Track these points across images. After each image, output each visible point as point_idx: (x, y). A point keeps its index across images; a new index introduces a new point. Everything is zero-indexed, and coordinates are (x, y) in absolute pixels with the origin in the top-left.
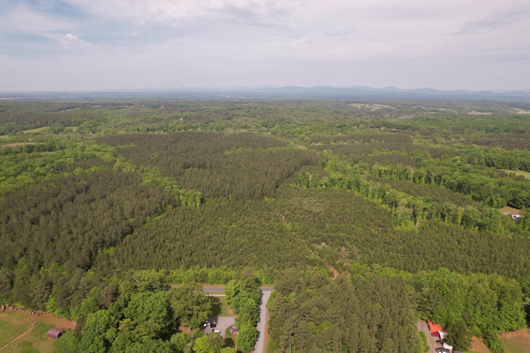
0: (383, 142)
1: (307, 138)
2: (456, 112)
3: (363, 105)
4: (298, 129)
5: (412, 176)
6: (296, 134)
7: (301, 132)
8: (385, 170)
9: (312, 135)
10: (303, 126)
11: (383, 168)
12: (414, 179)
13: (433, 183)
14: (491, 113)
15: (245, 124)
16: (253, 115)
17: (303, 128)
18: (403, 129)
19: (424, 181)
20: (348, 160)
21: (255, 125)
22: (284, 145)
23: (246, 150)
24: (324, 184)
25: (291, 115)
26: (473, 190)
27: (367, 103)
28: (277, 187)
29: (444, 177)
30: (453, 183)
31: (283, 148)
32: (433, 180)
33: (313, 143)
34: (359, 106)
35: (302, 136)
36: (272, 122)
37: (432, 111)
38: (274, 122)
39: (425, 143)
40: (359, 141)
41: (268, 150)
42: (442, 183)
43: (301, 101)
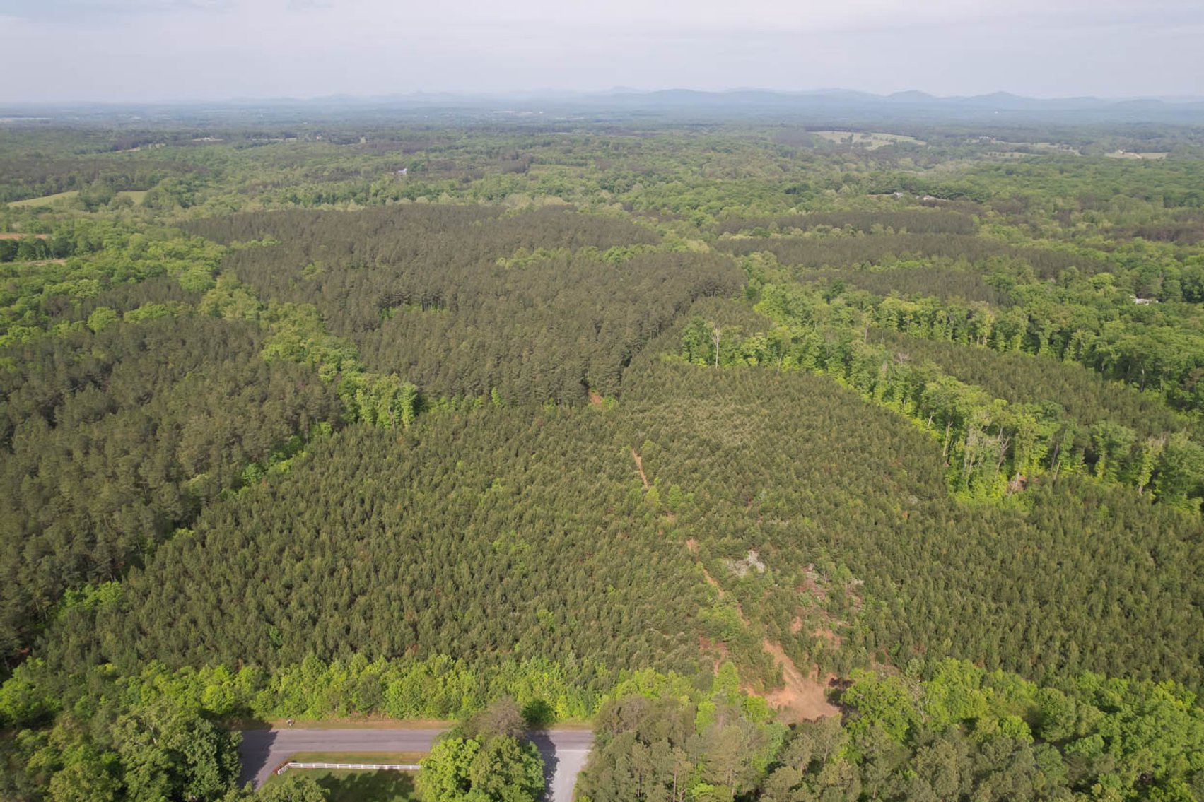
0: (903, 231)
1: (710, 219)
2: (1076, 153)
3: (846, 135)
4: (688, 196)
5: (987, 331)
6: (684, 211)
7: (695, 203)
8: (915, 314)
9: (723, 213)
10: (701, 189)
11: (910, 307)
12: (993, 337)
13: (1045, 349)
14: (1164, 155)
15: (558, 183)
16: (579, 160)
17: (700, 193)
18: (950, 197)
19: (1019, 345)
20: (817, 283)
21: (583, 185)
22: (652, 241)
23: (552, 254)
24: (753, 353)
25: (672, 161)
26: (1169, 376)
27: (857, 130)
28: (626, 363)
29: (1078, 335)
30: (1108, 354)
31: (649, 247)
32: (1044, 342)
33: (726, 234)
34: (837, 137)
35: (697, 213)
36: (625, 178)
37: (1017, 150)
38: (630, 177)
39: (1009, 235)
40: (842, 228)
41: (610, 255)
42: (1070, 352)
43: (698, 125)
